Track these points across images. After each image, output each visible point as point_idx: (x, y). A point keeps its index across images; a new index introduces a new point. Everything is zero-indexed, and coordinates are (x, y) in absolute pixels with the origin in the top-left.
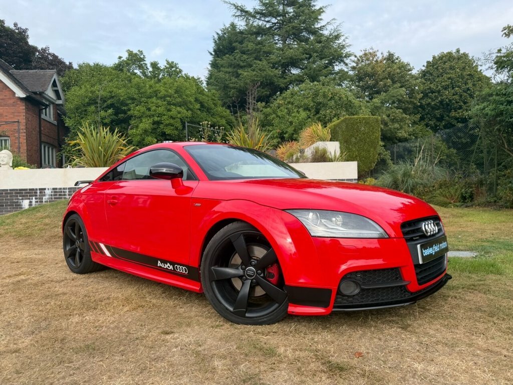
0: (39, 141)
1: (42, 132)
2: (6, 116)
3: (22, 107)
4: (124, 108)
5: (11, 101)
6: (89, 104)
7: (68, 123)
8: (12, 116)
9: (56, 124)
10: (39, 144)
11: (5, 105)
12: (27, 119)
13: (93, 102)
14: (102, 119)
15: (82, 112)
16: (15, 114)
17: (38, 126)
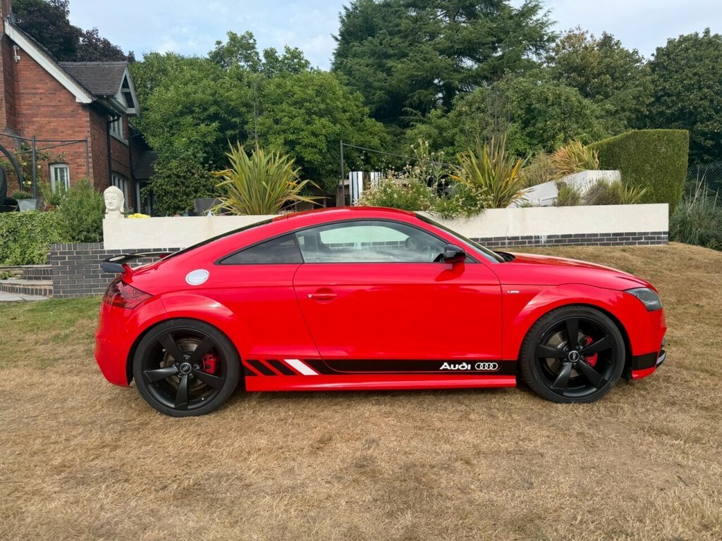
0: (108, 170)
1: (112, 157)
2: (62, 132)
3: (85, 118)
4: (234, 120)
5: (69, 109)
6: (182, 114)
7: (153, 142)
8: (70, 132)
9: (128, 144)
10: (108, 175)
11: (60, 115)
12: (92, 136)
13: (188, 110)
14: (204, 136)
15: (172, 124)
16: (76, 129)
17: (106, 148)
